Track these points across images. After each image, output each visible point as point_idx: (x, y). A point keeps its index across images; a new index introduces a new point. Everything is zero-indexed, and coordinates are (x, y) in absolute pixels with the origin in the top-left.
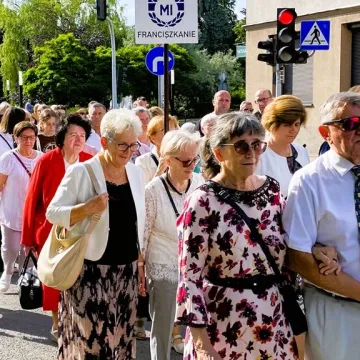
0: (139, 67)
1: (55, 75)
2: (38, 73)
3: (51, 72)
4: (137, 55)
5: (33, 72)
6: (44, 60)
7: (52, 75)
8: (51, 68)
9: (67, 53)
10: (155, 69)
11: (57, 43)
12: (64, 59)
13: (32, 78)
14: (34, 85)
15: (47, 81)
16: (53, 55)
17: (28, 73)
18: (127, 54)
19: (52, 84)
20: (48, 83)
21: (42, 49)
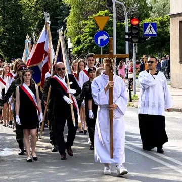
1: (93, 41)
2: (82, 39)
3: (90, 38)
5: (79, 38)
6: (87, 29)
7: (91, 40)
8: (91, 35)
10: (99, 43)
13: (78, 43)
14: (79, 47)
16: (93, 26)
17: (76, 39)
19: (90, 47)
20: (88, 46)
21: (86, 22)
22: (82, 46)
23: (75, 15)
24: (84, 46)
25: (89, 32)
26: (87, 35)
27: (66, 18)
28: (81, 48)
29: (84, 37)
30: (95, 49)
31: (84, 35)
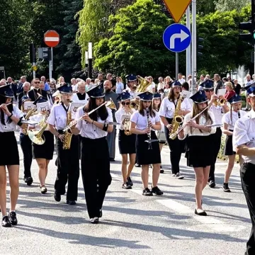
0: (227, 37)
1: (128, 47)
2: (111, 44)
3: (124, 43)
4: (227, 21)
5: (105, 43)
6: (118, 29)
7: (125, 46)
8: (124, 39)
9: (143, 20)
10: (172, 46)
11: (133, 9)
12: (140, 28)
13: (104, 50)
14: (106, 58)
15: (119, 53)
16: (128, 24)
17: (100, 44)
18: (215, 20)
19: (125, 57)
20: (120, 56)
21: (117, 17)
22: (111, 55)
23: (93, 7)
24: (114, 56)
25: (123, 33)
26: (118, 39)
27: (78, 13)
28: (109, 59)
29: (113, 40)
30: (132, 61)
31: (113, 37)
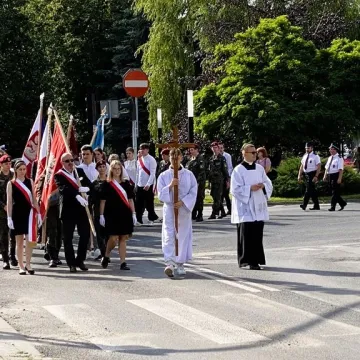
22: (223, 111)
23: (165, 38)
24: (229, 112)
25: (244, 73)
26: (235, 83)
27: (141, 47)
28: (220, 117)
29: (226, 86)
30: (263, 119)
31: (224, 81)
